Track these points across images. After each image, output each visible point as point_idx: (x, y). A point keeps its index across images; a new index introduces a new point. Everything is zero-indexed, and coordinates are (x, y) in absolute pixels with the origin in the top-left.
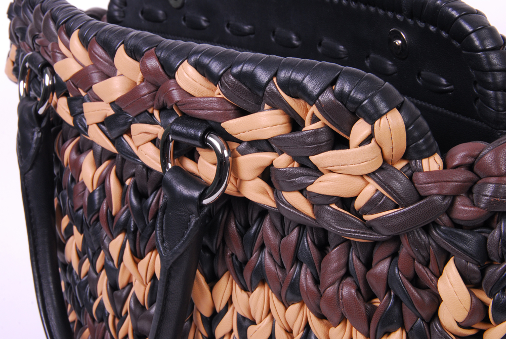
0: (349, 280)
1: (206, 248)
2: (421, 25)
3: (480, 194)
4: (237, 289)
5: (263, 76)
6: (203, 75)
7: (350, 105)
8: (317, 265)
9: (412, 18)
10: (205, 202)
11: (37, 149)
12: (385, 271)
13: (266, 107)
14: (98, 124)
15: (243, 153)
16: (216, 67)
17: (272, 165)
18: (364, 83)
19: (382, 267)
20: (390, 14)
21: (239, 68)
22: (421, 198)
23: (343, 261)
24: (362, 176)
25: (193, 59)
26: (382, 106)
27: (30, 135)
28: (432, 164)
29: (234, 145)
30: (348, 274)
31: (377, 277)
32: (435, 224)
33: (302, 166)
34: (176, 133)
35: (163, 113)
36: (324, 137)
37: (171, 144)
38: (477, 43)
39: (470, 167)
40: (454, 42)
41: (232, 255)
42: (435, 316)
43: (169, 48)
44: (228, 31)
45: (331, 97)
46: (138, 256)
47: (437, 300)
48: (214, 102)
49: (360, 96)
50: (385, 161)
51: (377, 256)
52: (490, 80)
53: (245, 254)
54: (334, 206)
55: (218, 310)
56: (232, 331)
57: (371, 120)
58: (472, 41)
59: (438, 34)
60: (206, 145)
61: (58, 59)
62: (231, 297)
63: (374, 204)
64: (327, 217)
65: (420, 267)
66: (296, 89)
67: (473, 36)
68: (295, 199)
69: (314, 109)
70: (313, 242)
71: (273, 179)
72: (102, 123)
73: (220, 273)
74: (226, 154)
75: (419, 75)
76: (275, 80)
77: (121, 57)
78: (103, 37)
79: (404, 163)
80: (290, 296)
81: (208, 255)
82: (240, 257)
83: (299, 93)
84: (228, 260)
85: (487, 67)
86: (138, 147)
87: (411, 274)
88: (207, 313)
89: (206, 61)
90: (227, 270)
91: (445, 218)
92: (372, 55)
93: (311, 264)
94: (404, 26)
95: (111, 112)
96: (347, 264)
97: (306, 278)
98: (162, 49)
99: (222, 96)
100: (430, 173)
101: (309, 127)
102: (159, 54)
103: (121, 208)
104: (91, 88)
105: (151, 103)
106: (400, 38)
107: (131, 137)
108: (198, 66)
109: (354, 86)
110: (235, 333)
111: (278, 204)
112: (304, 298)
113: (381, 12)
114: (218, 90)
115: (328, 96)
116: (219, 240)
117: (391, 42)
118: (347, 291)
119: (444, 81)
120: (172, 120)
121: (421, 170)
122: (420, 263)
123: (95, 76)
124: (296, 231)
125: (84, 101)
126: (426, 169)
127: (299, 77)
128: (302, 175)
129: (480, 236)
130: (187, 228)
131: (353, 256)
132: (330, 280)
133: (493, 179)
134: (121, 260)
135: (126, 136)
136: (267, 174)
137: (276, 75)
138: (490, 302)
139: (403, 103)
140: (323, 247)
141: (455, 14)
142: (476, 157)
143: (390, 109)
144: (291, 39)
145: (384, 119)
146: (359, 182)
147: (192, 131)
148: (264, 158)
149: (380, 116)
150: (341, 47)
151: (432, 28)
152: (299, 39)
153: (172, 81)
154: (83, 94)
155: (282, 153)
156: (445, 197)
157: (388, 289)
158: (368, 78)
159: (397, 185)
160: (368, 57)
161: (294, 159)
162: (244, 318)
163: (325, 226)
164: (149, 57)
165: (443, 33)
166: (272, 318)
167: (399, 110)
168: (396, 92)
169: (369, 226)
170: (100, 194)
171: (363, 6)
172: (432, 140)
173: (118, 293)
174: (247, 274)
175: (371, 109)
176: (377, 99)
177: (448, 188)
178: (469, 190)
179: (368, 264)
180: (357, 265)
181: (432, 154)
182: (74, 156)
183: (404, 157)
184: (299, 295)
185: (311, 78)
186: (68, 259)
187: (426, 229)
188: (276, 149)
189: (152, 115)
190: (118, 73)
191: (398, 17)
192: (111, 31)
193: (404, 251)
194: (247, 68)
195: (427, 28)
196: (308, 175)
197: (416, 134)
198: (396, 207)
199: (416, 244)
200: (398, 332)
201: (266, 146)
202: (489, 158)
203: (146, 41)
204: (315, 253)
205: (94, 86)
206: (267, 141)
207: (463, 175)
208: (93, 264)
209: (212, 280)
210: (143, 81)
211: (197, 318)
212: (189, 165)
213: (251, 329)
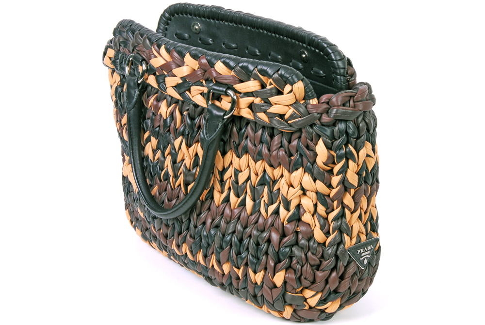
0: (282, 148)
1: (222, 140)
2: (313, 49)
3: (331, 113)
4: (235, 156)
5: (251, 67)
6: (227, 66)
7: (284, 79)
8: (269, 143)
9: (309, 46)
10: (225, 117)
11: (137, 99)
12: (296, 144)
13: (252, 79)
14: (172, 87)
15: (241, 98)
16: (232, 64)
17: (253, 102)
18: (289, 71)
19: (295, 143)
20: (300, 43)
21: (242, 64)
22: (310, 114)
23: (280, 141)
24: (288, 106)
25: (222, 60)
26: (296, 80)
27: (133, 92)
28: (314, 101)
29: (238, 95)
30: (281, 146)
31: (293, 146)
32: (315, 124)
33: (265, 102)
34: (214, 89)
35: (207, 82)
36: (274, 91)
37: (211, 94)
38: (333, 57)
39: (328, 103)
40: (325, 57)
41: (234, 141)
42: (315, 161)
43: (211, 55)
44: (223, 46)
45: (277, 76)
46: (189, 146)
47: (316, 155)
48: (230, 77)
49: (288, 76)
50: (296, 100)
51: (293, 138)
52: (338, 72)
53: (239, 141)
54: (277, 118)
55: (225, 168)
56: (231, 176)
57: (292, 84)
58: (331, 56)
59: (319, 53)
60: (227, 95)
61: (153, 57)
62: (232, 161)
63: (292, 117)
64: (274, 122)
65: (309, 141)
66: (264, 73)
67: (332, 54)
68: (262, 116)
69: (271, 80)
70: (268, 134)
71: (253, 108)
72: (175, 86)
73: (228, 150)
74: (235, 98)
75: (312, 70)
76: (256, 69)
77: (188, 58)
78: (178, 49)
79: (304, 101)
80: (258, 157)
81: (222, 143)
82: (237, 142)
83: (266, 74)
84: (232, 143)
85: (337, 67)
86: (193, 97)
87: (306, 145)
88: (221, 169)
89: (228, 61)
90: (231, 149)
91: (319, 122)
92: (293, 61)
93: (267, 143)
94: (306, 49)
95: (181, 81)
96: (281, 142)
97: (265, 149)
98: (208, 55)
99: (234, 75)
100: (313, 105)
101: (269, 87)
102: (207, 57)
103: (181, 125)
104: (172, 71)
105: (202, 78)
106: (304, 54)
107: (190, 92)
108: (224, 63)
109: (286, 72)
110: (233, 177)
111: (255, 118)
112: (264, 157)
113: (297, 42)
114: (233, 72)
115: (276, 75)
116: (228, 135)
117: (301, 55)
118: (282, 153)
119: (322, 72)
120: (211, 85)
121: (310, 104)
122: (309, 140)
123: (173, 66)
124: (261, 130)
125: (165, 76)
126: (311, 103)
127: (265, 68)
128: (265, 106)
129: (331, 130)
130: (217, 128)
131: (284, 139)
132: (274, 148)
133: (336, 107)
134: (180, 148)
135: (187, 92)
136: (251, 106)
137: (256, 67)
138: (335, 155)
139: (303, 79)
140: (272, 136)
141: (325, 45)
142: (330, 99)
143: (299, 81)
144: (256, 52)
145: (296, 84)
146: (287, 108)
147: (221, 89)
148: (250, 99)
149: (295, 83)
150: (280, 57)
151: (317, 51)
152: (260, 52)
153: (213, 69)
154: (166, 73)
155: (258, 97)
156: (318, 113)
157: (297, 151)
158: (291, 69)
159: (301, 110)
160: (291, 61)
161: (262, 99)
162: (237, 170)
163: (273, 126)
164: (202, 58)
165: (321, 53)
166: (250, 168)
167: (302, 81)
168: (301, 75)
169: (290, 125)
170: (170, 119)
171: (289, 39)
172: (314, 93)
173: (176, 165)
174: (240, 149)
175: (291, 80)
176: (294, 77)
177: (320, 110)
178: (327, 112)
179: (290, 142)
180: (285, 142)
181: (314, 98)
182: (155, 103)
183: (304, 99)
184: (262, 156)
185: (270, 68)
186: (146, 154)
187: (311, 126)
188: (255, 96)
189: (202, 82)
190: (185, 64)
191: (304, 45)
192: (182, 47)
193: (303, 135)
194: (245, 64)
195: (315, 50)
196: (267, 106)
197: (308, 90)
198: (301, 117)
199: (308, 132)
200: (301, 168)
201: (251, 95)
202: (334, 100)
203: (200, 52)
204: (269, 138)
205: (173, 70)
206: (252, 92)
207: (325, 106)
208: (163, 153)
209: (224, 154)
210: (199, 68)
211: (216, 171)
212: (217, 103)
213: (240, 174)
